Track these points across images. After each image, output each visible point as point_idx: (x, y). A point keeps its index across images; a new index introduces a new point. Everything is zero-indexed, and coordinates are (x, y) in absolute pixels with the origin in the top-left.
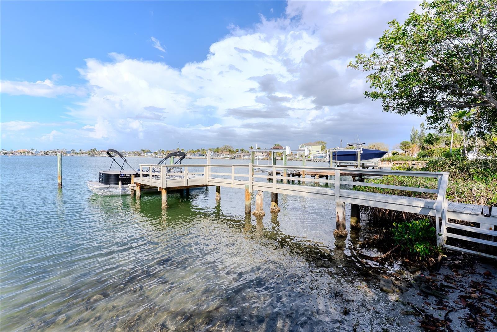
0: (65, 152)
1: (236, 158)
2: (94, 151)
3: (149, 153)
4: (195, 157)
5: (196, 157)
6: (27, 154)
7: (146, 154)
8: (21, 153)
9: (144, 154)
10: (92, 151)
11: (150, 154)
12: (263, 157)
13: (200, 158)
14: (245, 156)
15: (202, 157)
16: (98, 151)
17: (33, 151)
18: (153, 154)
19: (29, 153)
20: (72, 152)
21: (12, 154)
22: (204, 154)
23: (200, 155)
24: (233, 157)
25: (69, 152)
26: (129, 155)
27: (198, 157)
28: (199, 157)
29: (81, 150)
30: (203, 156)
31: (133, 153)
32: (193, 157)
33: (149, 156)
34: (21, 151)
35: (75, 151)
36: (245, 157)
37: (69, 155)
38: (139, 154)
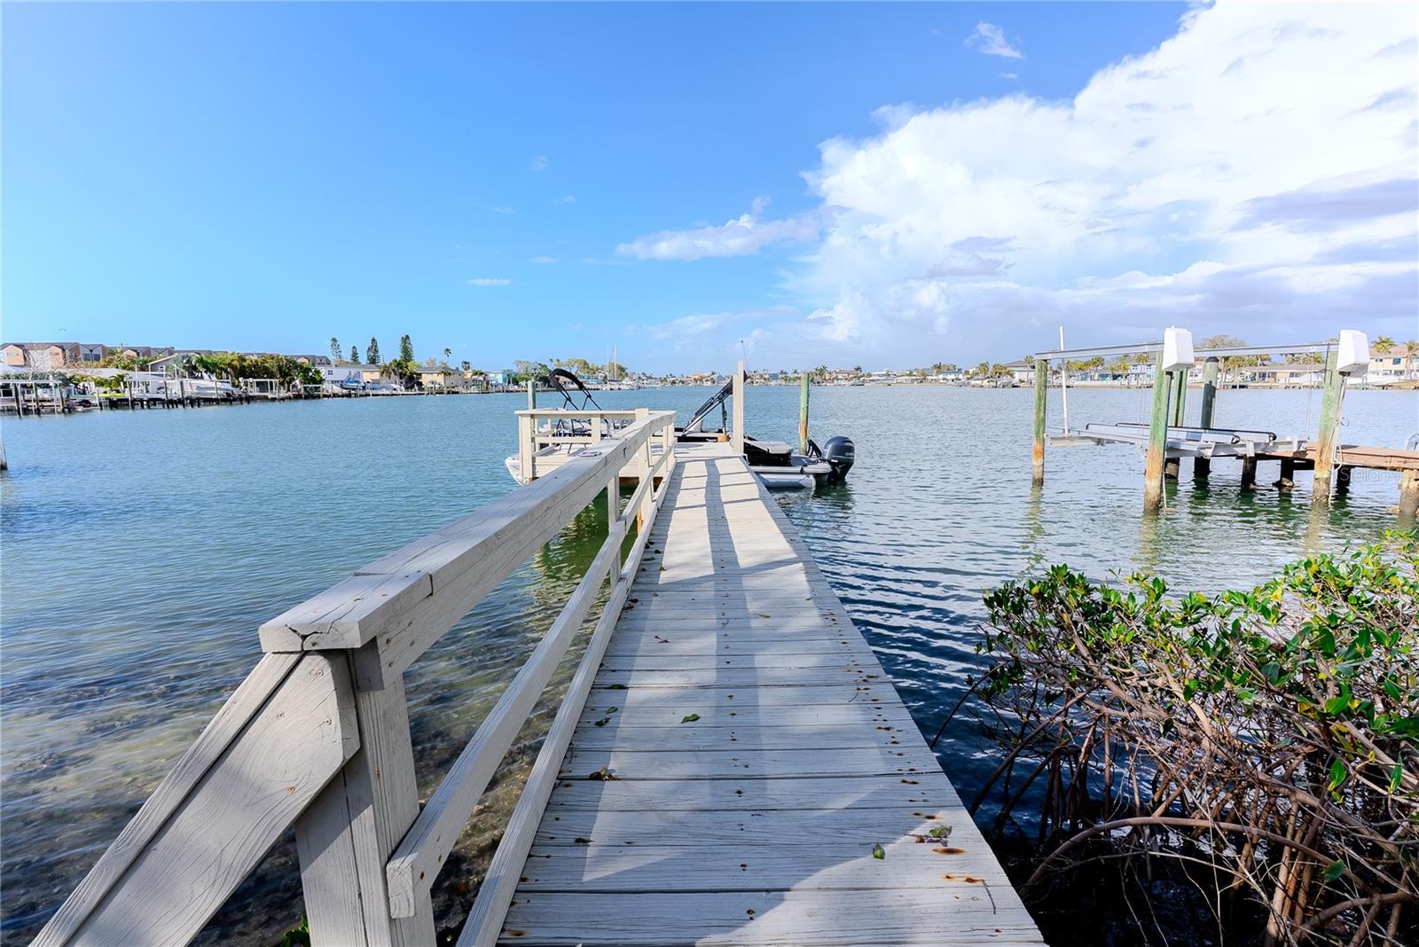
0: (767, 376)
1: (1250, 384)
2: (821, 372)
3: (951, 373)
4: (1083, 383)
5: (1088, 382)
6: (705, 384)
7: (941, 376)
8: (696, 380)
9: (936, 378)
10: (818, 372)
11: (953, 376)
12: (1392, 379)
13: (1104, 387)
14: (1297, 375)
15: (1109, 381)
16: (830, 373)
17: (715, 377)
18: (961, 376)
19: (708, 380)
20: (780, 376)
21: (683, 383)
22: (1117, 373)
23: (1103, 376)
24: (1238, 380)
25: (774, 377)
26: (900, 379)
27: (1094, 383)
28: (1099, 383)
29: (795, 372)
30: (1115, 377)
31: (911, 374)
32: (1077, 383)
33: (950, 382)
34: (697, 377)
35: (785, 373)
36: (1294, 380)
37: (773, 383)
38: (923, 377)
